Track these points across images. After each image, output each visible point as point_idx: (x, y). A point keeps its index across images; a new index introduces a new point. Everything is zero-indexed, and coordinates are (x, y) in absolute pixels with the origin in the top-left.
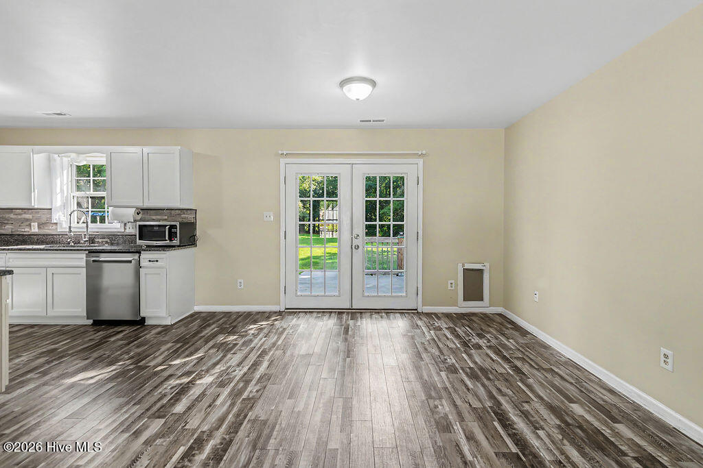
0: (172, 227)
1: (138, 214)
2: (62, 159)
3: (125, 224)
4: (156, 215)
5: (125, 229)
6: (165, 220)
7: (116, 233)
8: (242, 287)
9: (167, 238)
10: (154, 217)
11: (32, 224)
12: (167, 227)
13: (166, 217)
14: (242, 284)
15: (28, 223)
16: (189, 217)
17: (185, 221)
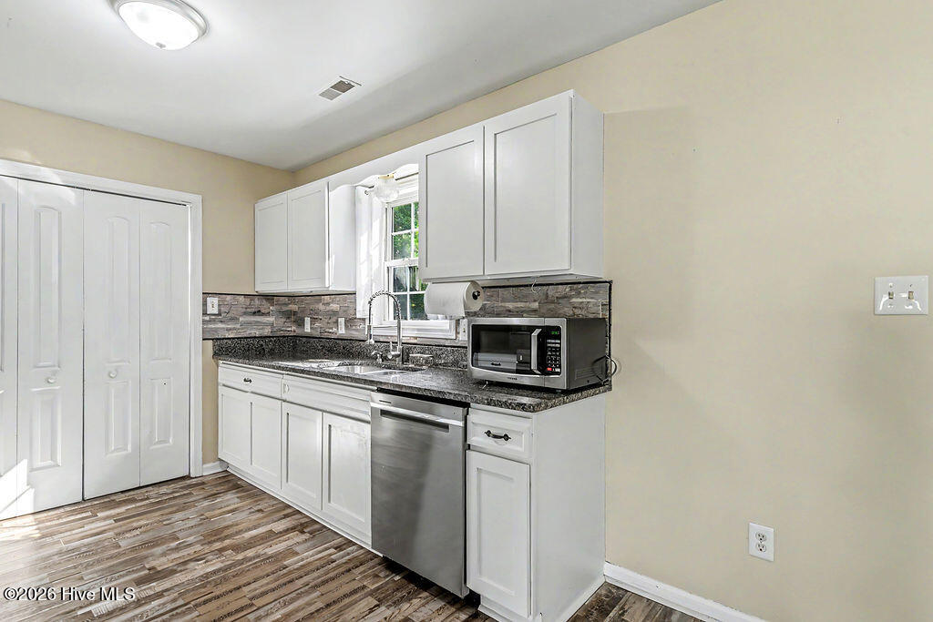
0: (548, 333)
1: (475, 297)
2: (371, 199)
3: (458, 322)
4: (516, 299)
5: (457, 333)
6: (534, 312)
7: (442, 342)
8: (769, 554)
9: (534, 366)
10: (510, 305)
11: (340, 319)
12: (535, 334)
13: (536, 305)
14: (769, 544)
15: (334, 319)
16: (590, 304)
17: (581, 313)
